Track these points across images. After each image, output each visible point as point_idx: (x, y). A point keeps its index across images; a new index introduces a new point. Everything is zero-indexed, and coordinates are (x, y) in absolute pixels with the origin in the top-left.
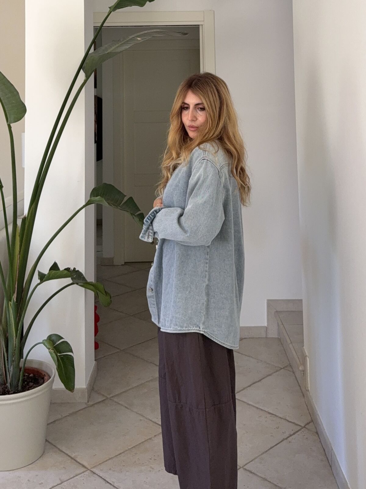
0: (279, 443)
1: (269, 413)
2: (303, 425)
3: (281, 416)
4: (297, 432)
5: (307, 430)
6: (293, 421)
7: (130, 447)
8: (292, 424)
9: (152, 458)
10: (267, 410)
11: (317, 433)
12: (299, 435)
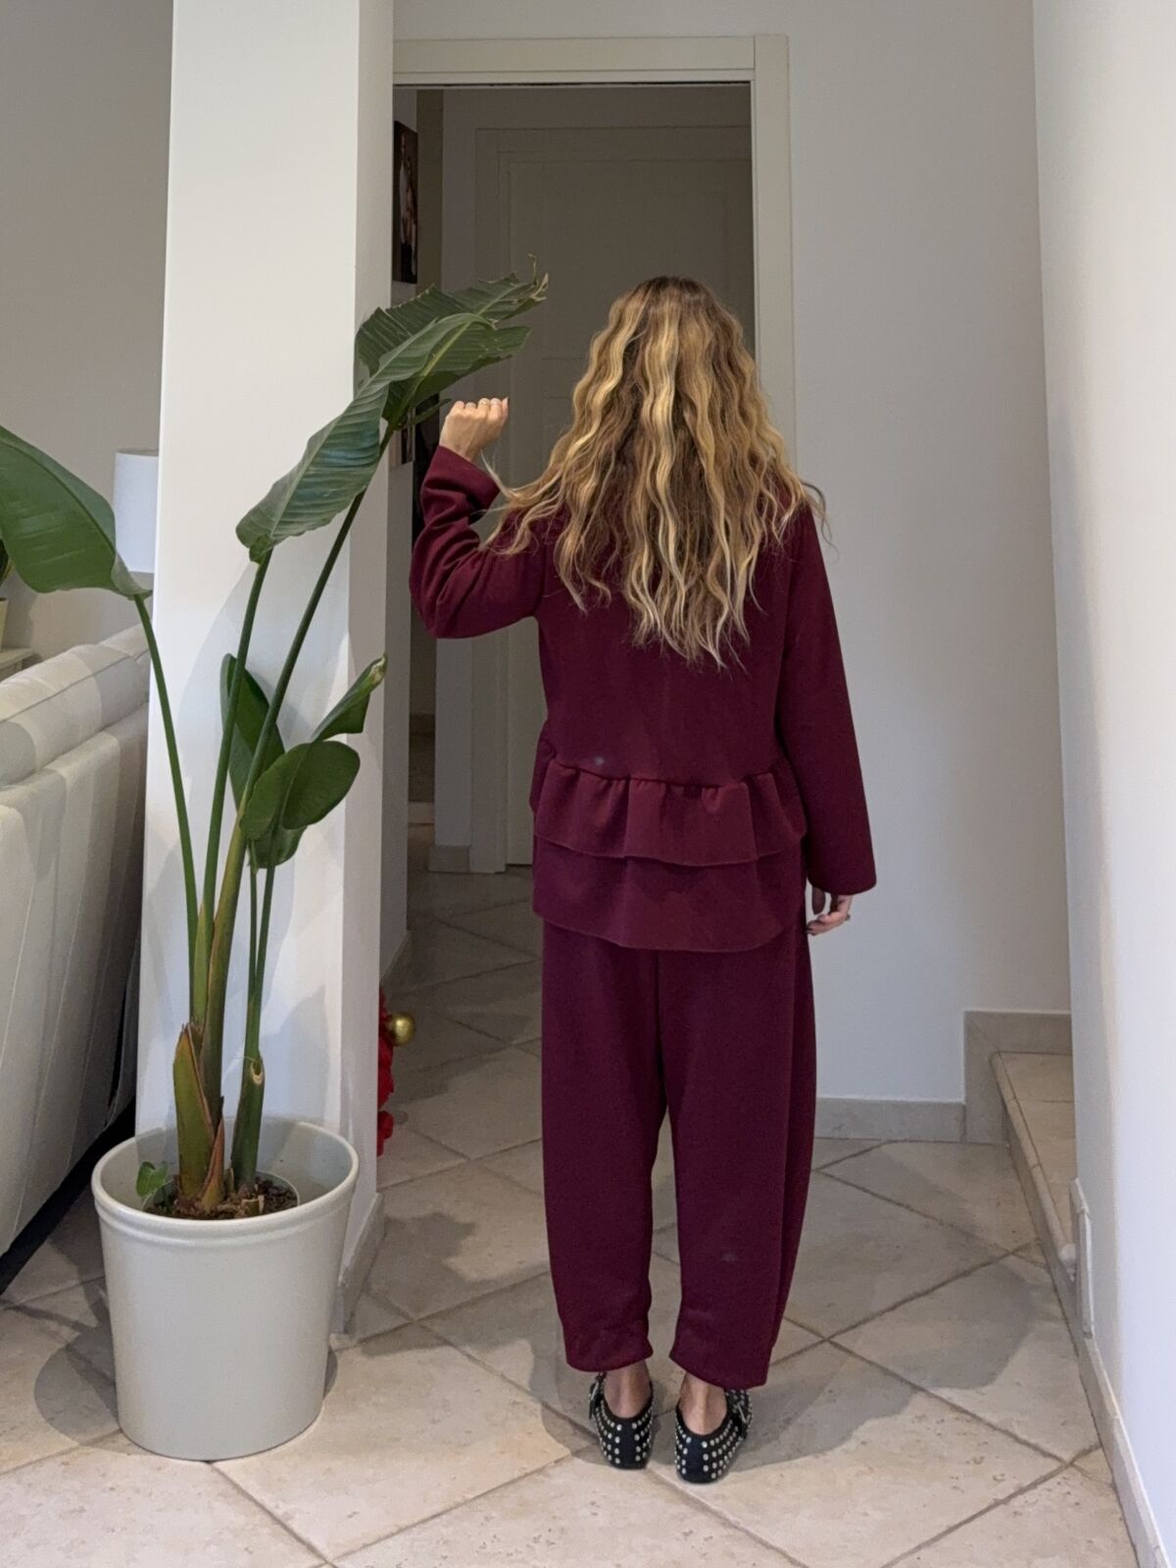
0: (981, 1513)
1: (955, 1408)
2: (1067, 1457)
3: (994, 1420)
4: (1045, 1479)
5: (1079, 1475)
6: (1033, 1441)
7: (471, 1496)
8: (1031, 1452)
9: (540, 1536)
10: (944, 1397)
11: (1114, 1487)
12: (1049, 1490)
